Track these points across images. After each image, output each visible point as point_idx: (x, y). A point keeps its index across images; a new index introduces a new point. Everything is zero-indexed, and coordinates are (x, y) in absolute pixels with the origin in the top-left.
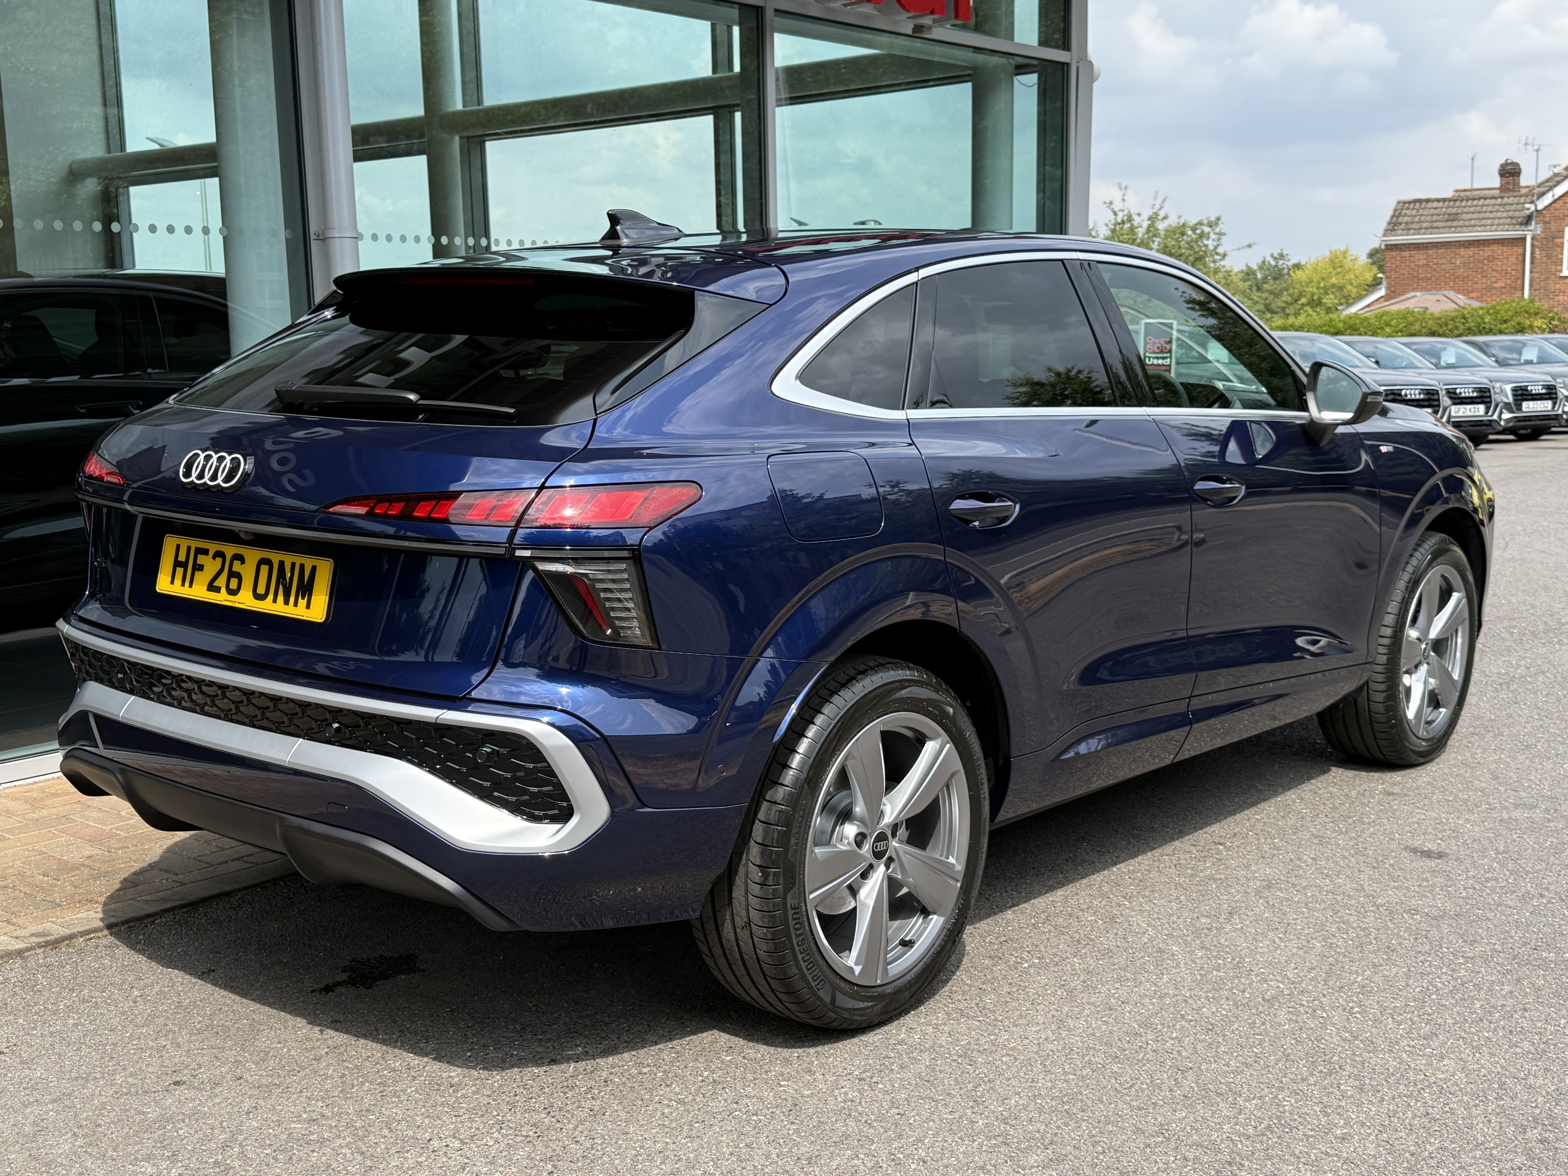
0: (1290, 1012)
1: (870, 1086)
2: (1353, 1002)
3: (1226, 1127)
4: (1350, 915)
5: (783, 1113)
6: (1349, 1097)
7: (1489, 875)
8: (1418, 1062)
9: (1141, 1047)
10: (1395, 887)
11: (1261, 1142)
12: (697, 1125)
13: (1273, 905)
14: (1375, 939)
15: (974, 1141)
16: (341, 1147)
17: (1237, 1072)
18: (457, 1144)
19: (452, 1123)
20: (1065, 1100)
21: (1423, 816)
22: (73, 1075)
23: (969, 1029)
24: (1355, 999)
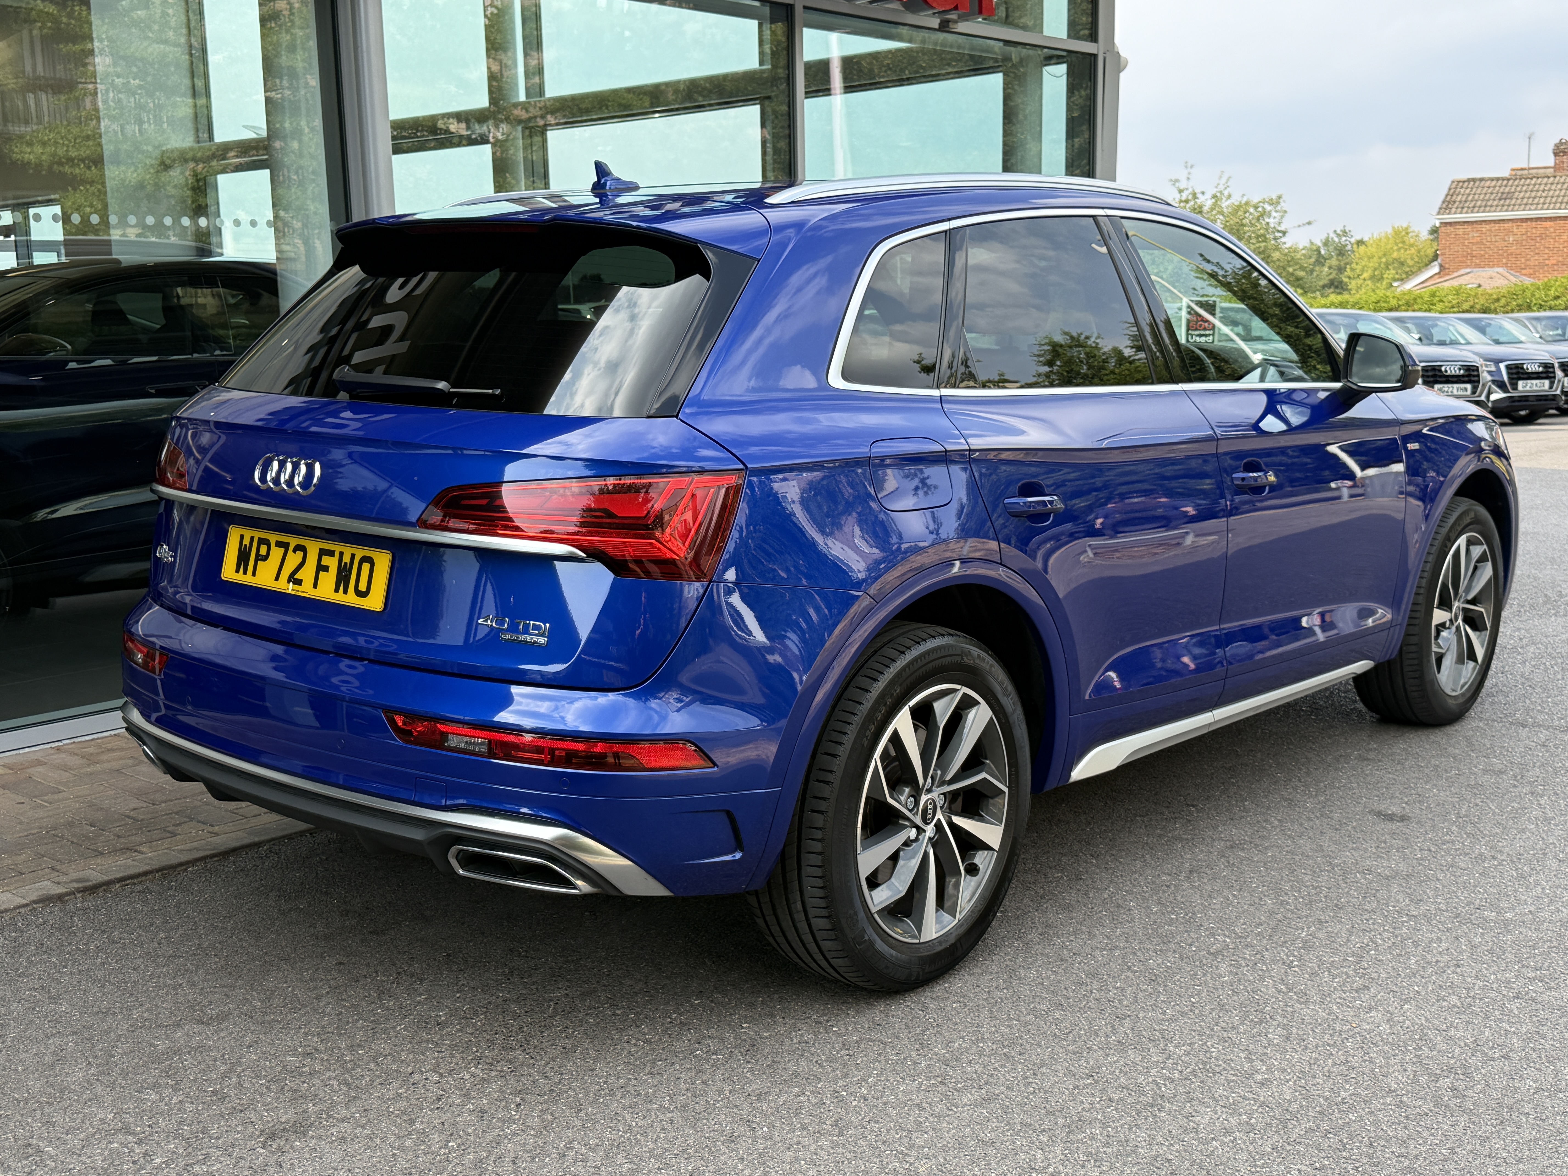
0: (1232, 965)
2: (1294, 956)
3: (1153, 1072)
4: (1305, 874)
5: (741, 1052)
6: (1274, 1045)
7: (1447, 838)
8: (1346, 1013)
9: (1085, 996)
11: (1184, 1085)
12: (660, 1063)
13: (1233, 864)
14: (1326, 897)
15: (914, 1080)
16: (330, 1079)
17: (1172, 1020)
18: (436, 1077)
19: (434, 1058)
20: (1005, 1044)
22: (95, 1010)
24: (1296, 954)
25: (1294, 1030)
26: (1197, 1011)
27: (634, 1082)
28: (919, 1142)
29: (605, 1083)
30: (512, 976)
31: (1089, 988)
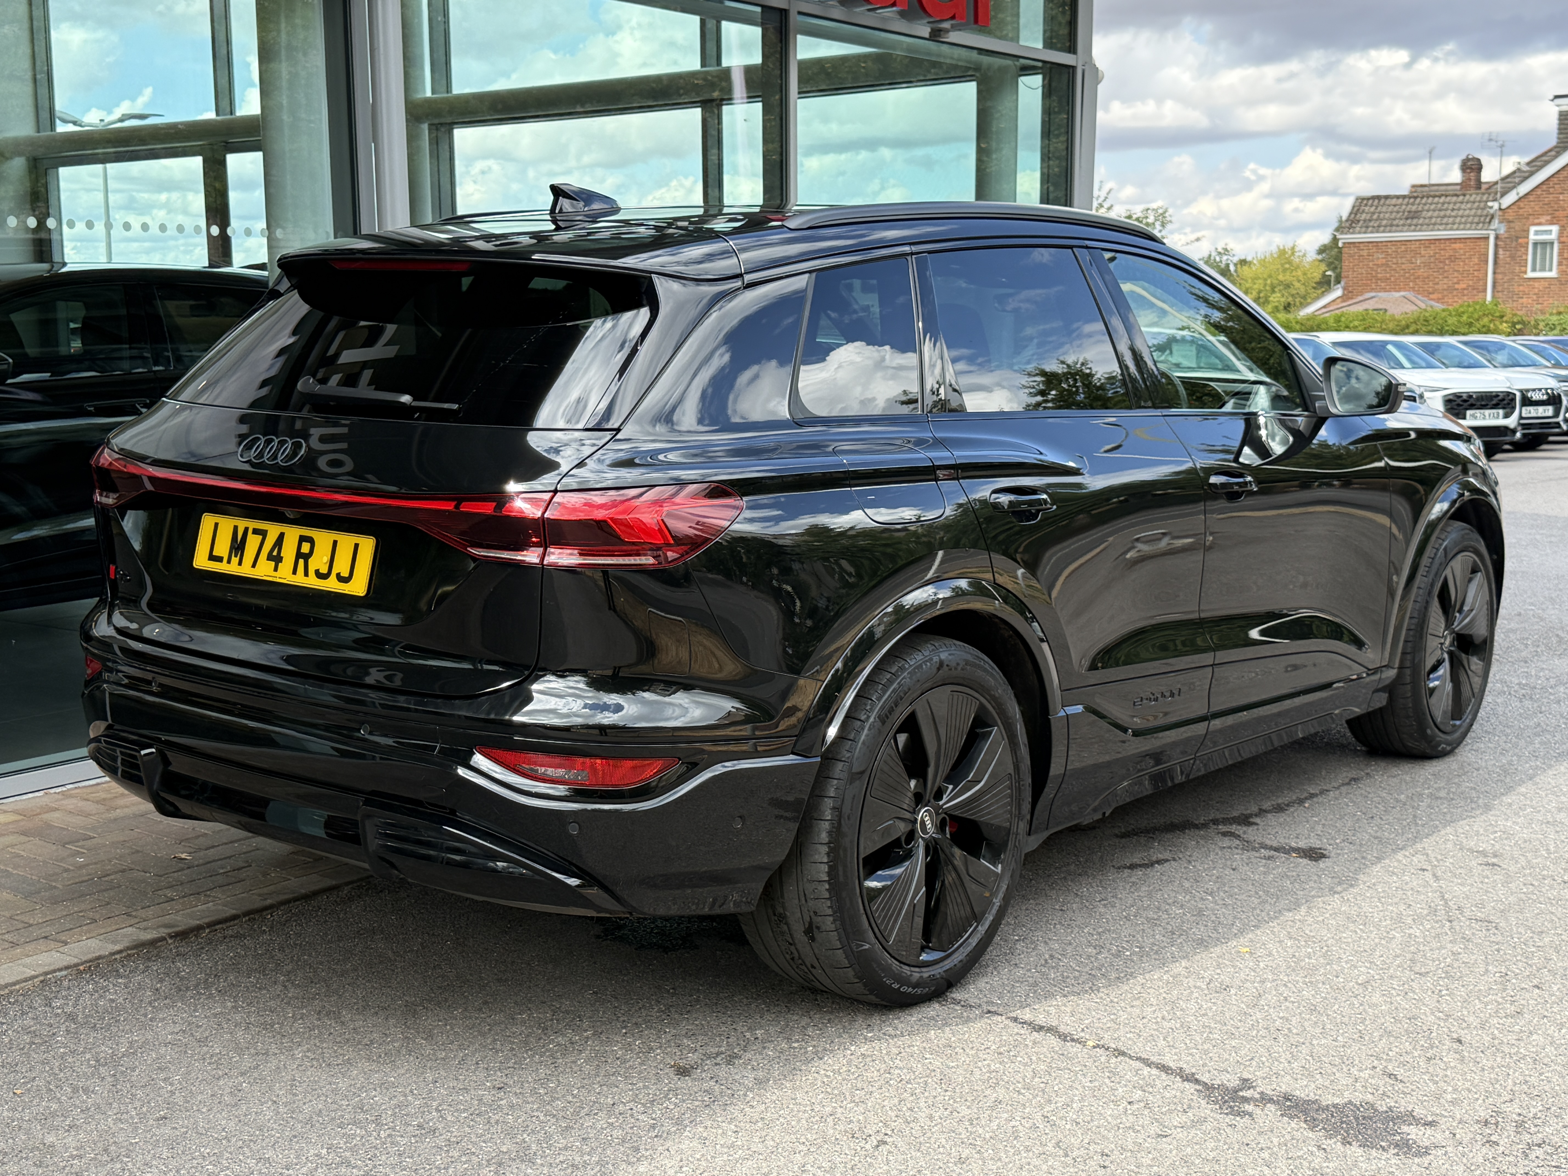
25: (1466, 1054)
26: (1367, 1038)
27: (839, 1110)
28: (1146, 1161)
29: (812, 1110)
30: (670, 1012)
31: (1254, 1018)
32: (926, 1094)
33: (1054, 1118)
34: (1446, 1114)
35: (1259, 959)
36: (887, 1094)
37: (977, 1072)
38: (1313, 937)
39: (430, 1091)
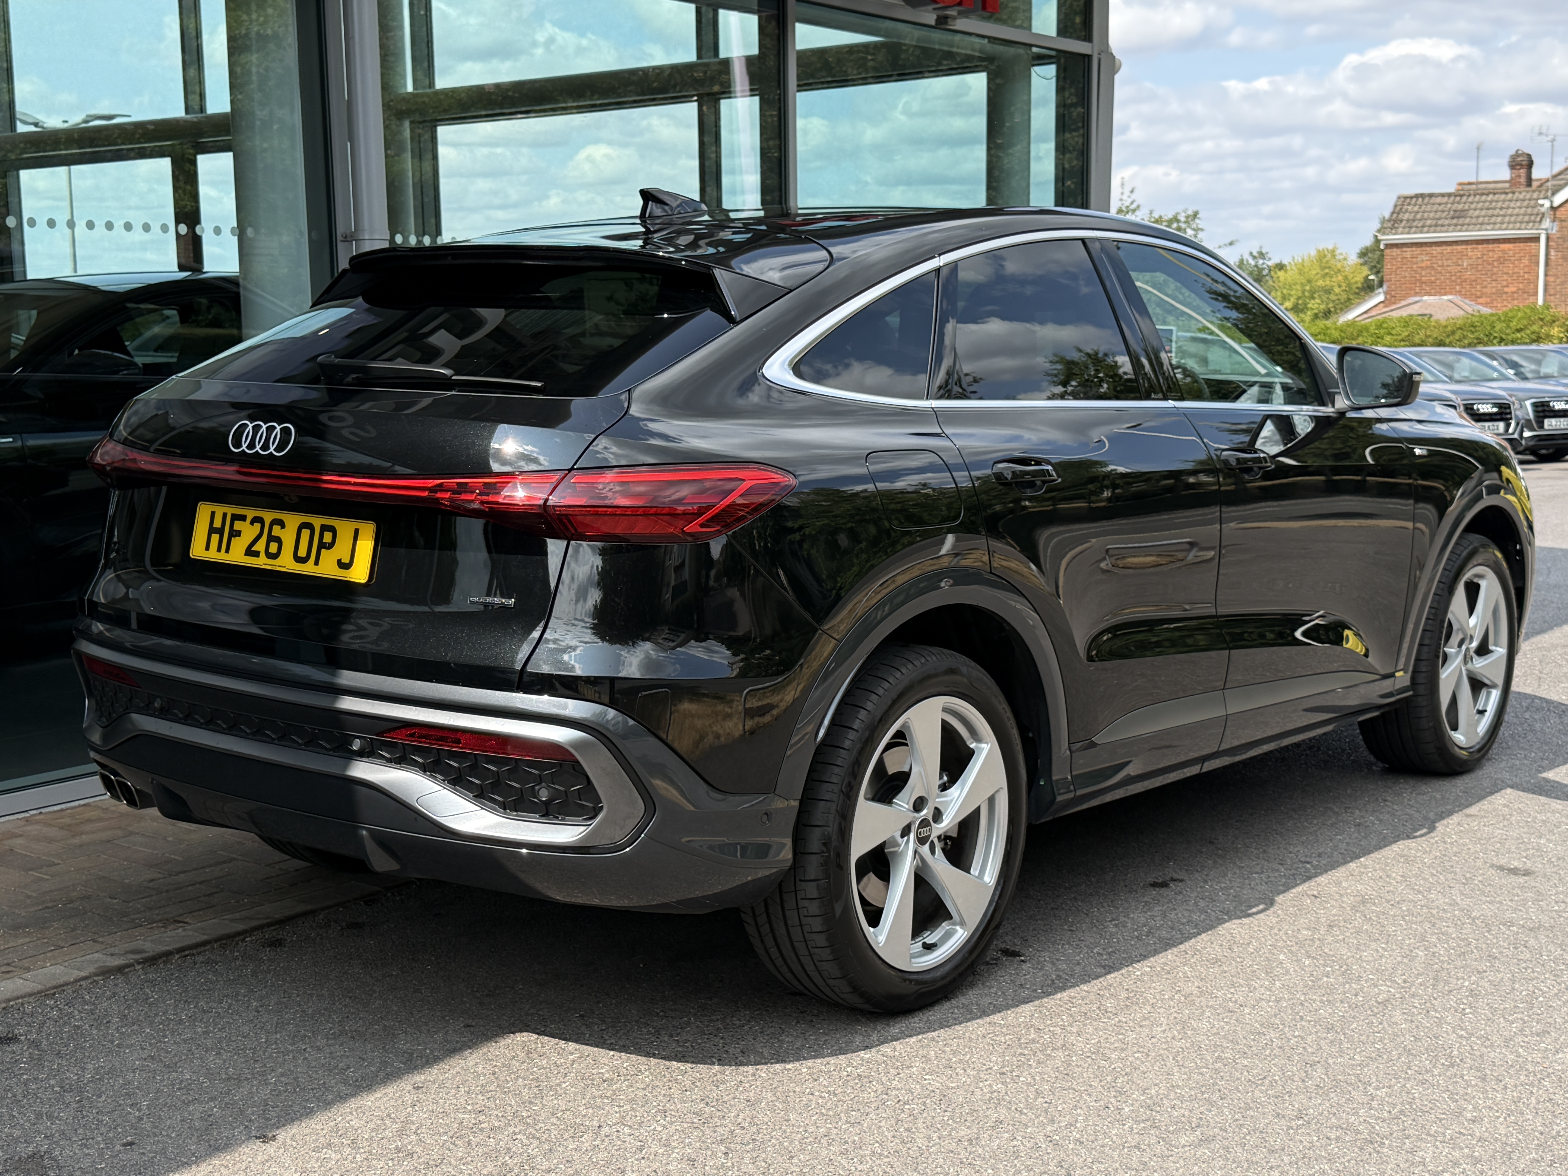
0: (1404, 1013)
1: (1012, 1079)
2: (1463, 1004)
3: (1362, 1112)
4: (1447, 927)
5: (934, 1102)
6: (1473, 1086)
8: (1534, 1056)
9: (1266, 1044)
10: (1487, 901)
11: (1398, 1124)
12: (854, 1113)
13: (1370, 918)
14: (1476, 948)
16: (514, 1134)
17: (1363, 1065)
21: (1505, 837)
22: (223, 1076)
23: (1096, 1029)
32: (925, 1115)
33: (1057, 1138)
34: (1465, 1132)
35: (1276, 978)
36: (884, 1115)
37: (978, 1092)
38: (1333, 956)
39: (409, 1115)
